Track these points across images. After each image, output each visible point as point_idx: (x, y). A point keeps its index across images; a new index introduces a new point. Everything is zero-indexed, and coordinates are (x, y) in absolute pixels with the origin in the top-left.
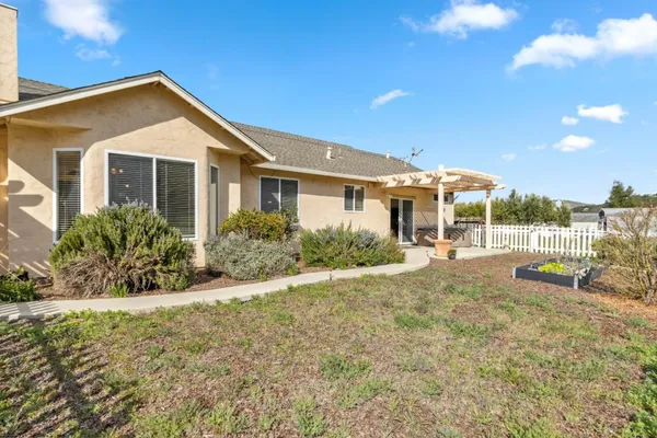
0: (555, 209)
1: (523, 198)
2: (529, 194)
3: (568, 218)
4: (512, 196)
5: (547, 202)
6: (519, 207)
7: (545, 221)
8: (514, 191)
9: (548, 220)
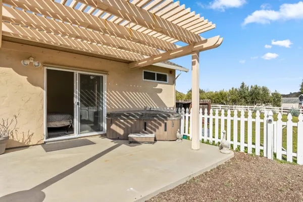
0: (271, 95)
1: (250, 88)
2: (253, 86)
3: (279, 100)
4: (243, 86)
5: (265, 90)
6: (247, 94)
7: (264, 103)
8: (243, 84)
9: (266, 102)
